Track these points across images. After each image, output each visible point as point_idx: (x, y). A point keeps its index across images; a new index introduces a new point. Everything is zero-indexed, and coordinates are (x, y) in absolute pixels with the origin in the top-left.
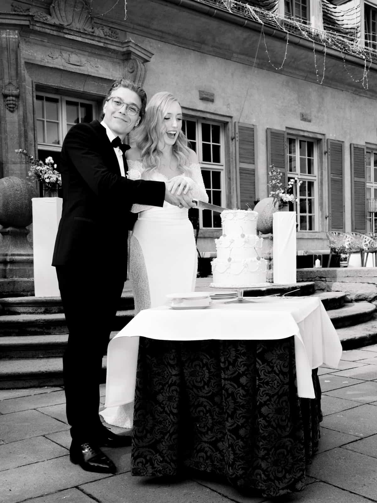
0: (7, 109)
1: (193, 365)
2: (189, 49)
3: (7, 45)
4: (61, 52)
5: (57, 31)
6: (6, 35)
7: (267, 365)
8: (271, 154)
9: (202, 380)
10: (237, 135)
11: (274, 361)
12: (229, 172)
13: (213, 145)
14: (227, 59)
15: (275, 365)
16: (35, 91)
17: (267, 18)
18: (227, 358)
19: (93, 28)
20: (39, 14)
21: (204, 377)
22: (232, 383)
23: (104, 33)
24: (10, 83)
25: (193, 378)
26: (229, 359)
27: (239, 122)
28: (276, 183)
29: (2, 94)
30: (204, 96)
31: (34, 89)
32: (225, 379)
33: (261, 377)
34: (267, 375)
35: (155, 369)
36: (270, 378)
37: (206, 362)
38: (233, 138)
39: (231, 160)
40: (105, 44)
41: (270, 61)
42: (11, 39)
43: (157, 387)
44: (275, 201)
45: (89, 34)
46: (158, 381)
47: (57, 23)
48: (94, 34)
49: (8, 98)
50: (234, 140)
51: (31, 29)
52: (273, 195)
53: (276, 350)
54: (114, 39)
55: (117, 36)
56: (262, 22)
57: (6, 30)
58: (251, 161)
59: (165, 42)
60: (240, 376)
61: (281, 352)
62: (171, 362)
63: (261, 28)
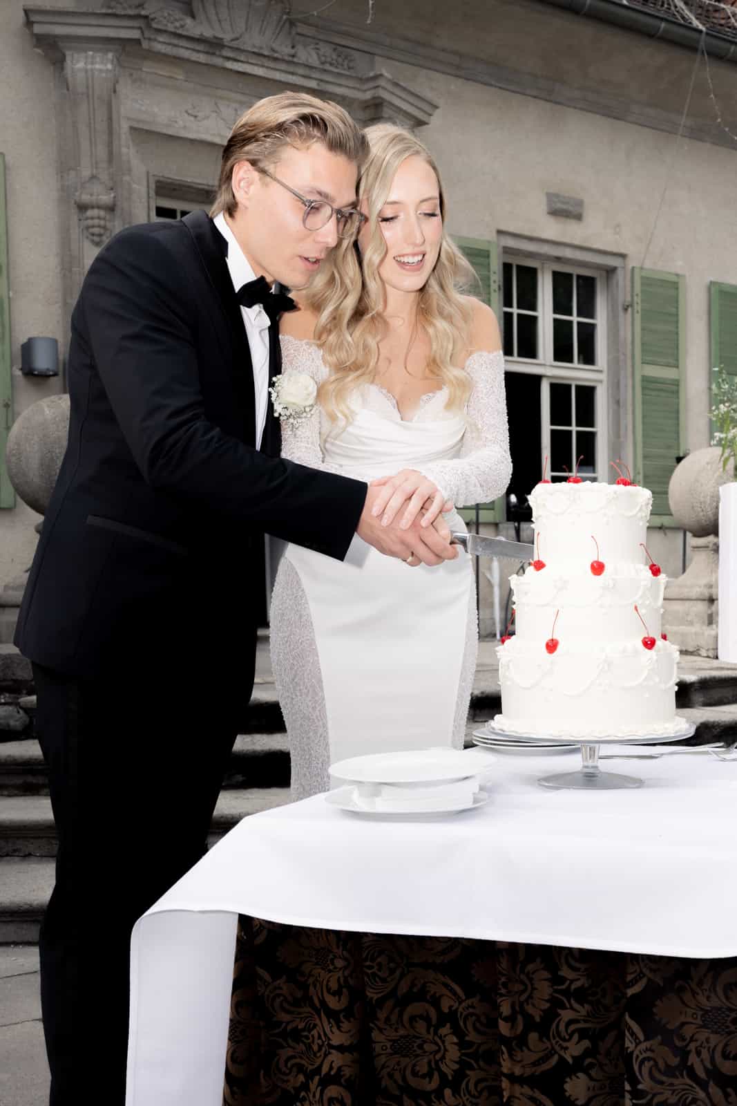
0: (87, 238)
1: (406, 1017)
2: (524, 94)
3: (87, 87)
4: (216, 104)
5: (207, 53)
6: (85, 63)
7: (662, 1043)
8: (720, 343)
9: (434, 1068)
10: (637, 299)
11: (688, 1031)
12: (616, 386)
13: (579, 323)
14: (615, 118)
15: (692, 1046)
16: (154, 197)
17: (715, 21)
18: (521, 1004)
19: (293, 47)
20: (166, 15)
21: (443, 1057)
22: (537, 1094)
23: (319, 58)
24: (93, 177)
25: (405, 1061)
26: (530, 1009)
27: (642, 268)
28: (728, 412)
29: (75, 203)
30: (559, 206)
31: (152, 193)
32: (512, 1078)
33: (640, 1087)
34: (664, 1078)
35: (285, 1017)
36: (674, 1091)
37: (450, 1007)
38: (628, 306)
39: (622, 357)
40: (321, 83)
41: (719, 120)
42: (96, 73)
43: (291, 1078)
44: (726, 455)
45: (283, 61)
46: (294, 1057)
47: (208, 33)
48: (295, 60)
49: (90, 213)
50: (630, 309)
51: (146, 50)
52: (721, 439)
53: (694, 994)
54: (343, 72)
55: (351, 65)
56: (701, 27)
57: (86, 52)
58: (671, 361)
59: (467, 79)
60: (565, 1070)
61: (715, 1002)
62: (332, 1002)
63: (698, 41)
